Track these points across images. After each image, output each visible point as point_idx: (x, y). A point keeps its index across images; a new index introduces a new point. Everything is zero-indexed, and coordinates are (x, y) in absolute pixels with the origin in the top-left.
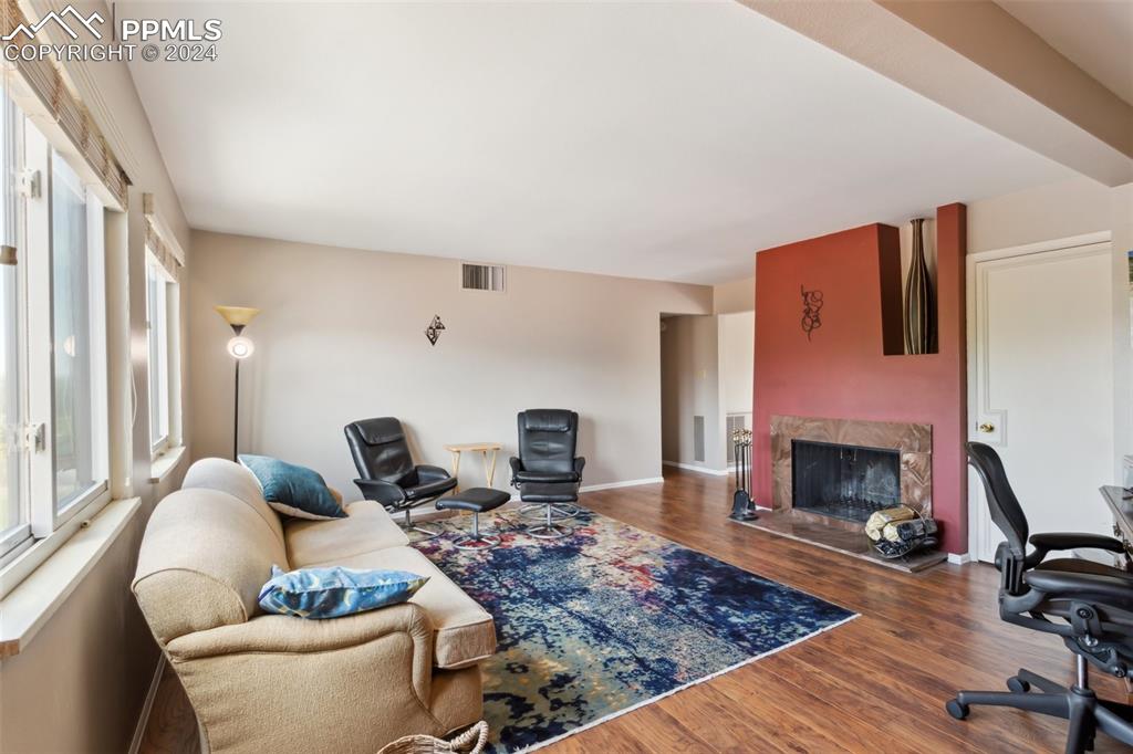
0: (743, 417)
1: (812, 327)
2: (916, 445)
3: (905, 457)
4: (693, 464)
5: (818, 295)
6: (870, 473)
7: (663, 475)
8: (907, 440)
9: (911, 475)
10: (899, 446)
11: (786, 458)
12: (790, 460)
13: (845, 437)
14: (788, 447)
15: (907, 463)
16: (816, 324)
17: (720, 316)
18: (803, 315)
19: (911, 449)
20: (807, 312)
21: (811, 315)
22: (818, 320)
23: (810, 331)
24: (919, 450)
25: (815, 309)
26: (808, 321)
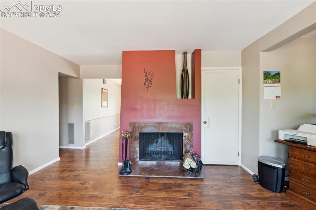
0: (89, 122)
1: (149, 86)
2: (188, 130)
3: (184, 134)
4: (68, 146)
5: (151, 74)
6: (159, 140)
7: (59, 157)
8: (185, 129)
9: (186, 141)
10: (182, 131)
11: (137, 140)
12: (139, 140)
13: (162, 129)
14: (138, 135)
15: (185, 136)
16: (150, 85)
17: (84, 79)
18: (145, 81)
19: (186, 132)
20: (147, 80)
21: (148, 81)
22: (151, 84)
23: (148, 87)
24: (189, 132)
25: (150, 79)
26: (147, 84)
